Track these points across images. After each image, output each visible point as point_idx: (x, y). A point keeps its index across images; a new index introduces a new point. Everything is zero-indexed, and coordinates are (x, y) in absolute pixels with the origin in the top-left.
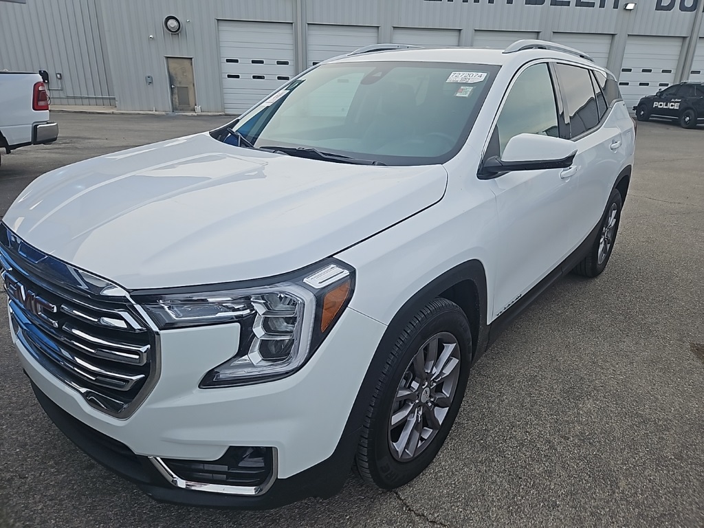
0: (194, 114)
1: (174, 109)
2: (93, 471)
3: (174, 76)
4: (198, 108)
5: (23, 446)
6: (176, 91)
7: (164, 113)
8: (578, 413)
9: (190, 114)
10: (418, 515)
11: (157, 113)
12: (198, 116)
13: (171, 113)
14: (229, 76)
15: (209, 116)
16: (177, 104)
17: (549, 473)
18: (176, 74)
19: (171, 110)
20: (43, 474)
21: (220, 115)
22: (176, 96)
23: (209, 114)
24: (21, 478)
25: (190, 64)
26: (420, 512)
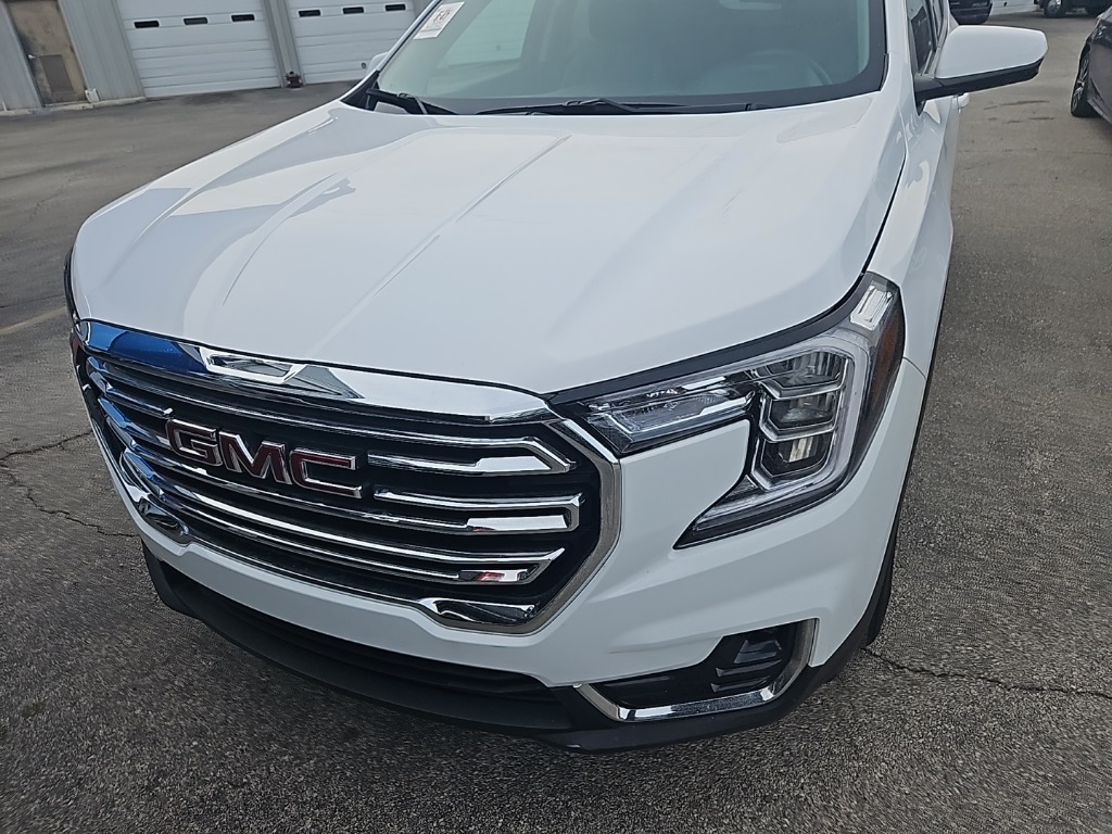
0: (87, 106)
1: (45, 101)
2: (362, 740)
3: (27, 35)
4: (91, 94)
5: (200, 733)
6: (39, 65)
7: (26, 111)
8: (1033, 475)
9: (79, 106)
10: (916, 671)
11: (12, 113)
12: (95, 108)
13: (40, 110)
14: (139, 25)
15: (117, 106)
16: (49, 90)
17: (1054, 567)
18: (31, 32)
19: (39, 104)
20: (272, 769)
21: (138, 102)
22: (42, 76)
23: (117, 102)
24: (235, 787)
25: (55, 10)
26: (916, 665)
